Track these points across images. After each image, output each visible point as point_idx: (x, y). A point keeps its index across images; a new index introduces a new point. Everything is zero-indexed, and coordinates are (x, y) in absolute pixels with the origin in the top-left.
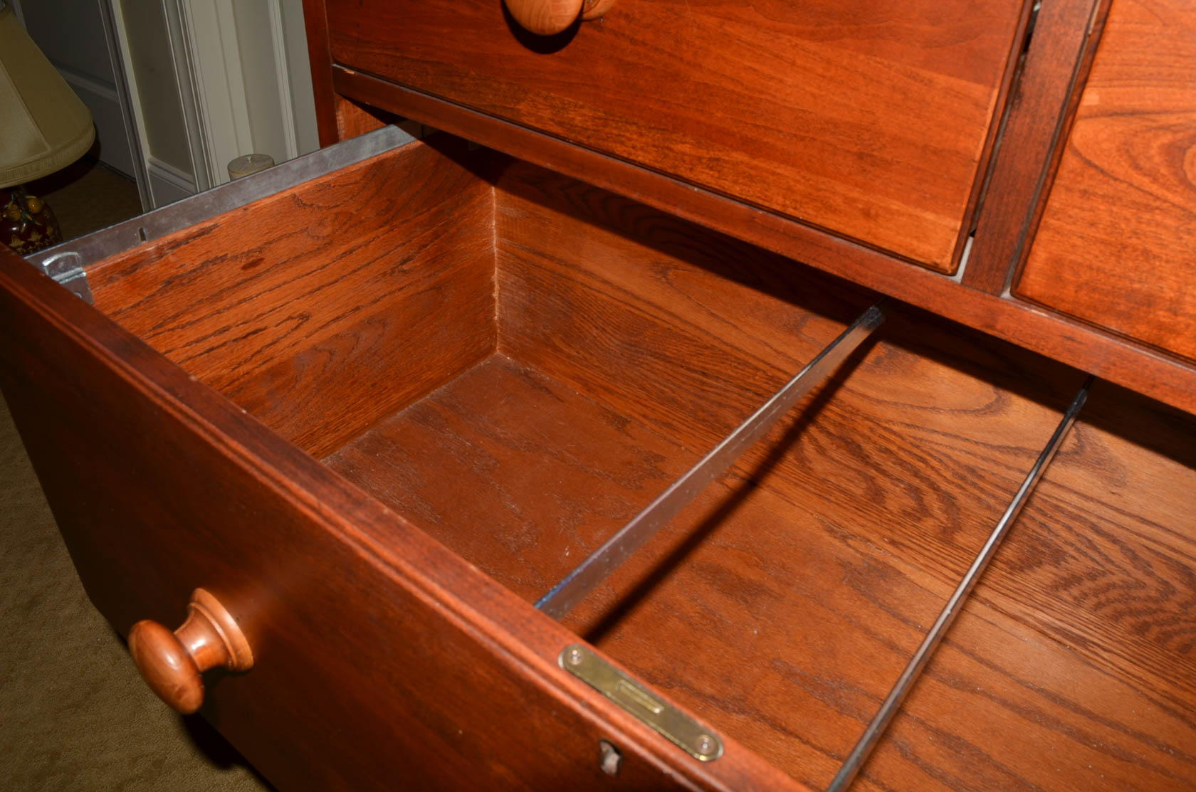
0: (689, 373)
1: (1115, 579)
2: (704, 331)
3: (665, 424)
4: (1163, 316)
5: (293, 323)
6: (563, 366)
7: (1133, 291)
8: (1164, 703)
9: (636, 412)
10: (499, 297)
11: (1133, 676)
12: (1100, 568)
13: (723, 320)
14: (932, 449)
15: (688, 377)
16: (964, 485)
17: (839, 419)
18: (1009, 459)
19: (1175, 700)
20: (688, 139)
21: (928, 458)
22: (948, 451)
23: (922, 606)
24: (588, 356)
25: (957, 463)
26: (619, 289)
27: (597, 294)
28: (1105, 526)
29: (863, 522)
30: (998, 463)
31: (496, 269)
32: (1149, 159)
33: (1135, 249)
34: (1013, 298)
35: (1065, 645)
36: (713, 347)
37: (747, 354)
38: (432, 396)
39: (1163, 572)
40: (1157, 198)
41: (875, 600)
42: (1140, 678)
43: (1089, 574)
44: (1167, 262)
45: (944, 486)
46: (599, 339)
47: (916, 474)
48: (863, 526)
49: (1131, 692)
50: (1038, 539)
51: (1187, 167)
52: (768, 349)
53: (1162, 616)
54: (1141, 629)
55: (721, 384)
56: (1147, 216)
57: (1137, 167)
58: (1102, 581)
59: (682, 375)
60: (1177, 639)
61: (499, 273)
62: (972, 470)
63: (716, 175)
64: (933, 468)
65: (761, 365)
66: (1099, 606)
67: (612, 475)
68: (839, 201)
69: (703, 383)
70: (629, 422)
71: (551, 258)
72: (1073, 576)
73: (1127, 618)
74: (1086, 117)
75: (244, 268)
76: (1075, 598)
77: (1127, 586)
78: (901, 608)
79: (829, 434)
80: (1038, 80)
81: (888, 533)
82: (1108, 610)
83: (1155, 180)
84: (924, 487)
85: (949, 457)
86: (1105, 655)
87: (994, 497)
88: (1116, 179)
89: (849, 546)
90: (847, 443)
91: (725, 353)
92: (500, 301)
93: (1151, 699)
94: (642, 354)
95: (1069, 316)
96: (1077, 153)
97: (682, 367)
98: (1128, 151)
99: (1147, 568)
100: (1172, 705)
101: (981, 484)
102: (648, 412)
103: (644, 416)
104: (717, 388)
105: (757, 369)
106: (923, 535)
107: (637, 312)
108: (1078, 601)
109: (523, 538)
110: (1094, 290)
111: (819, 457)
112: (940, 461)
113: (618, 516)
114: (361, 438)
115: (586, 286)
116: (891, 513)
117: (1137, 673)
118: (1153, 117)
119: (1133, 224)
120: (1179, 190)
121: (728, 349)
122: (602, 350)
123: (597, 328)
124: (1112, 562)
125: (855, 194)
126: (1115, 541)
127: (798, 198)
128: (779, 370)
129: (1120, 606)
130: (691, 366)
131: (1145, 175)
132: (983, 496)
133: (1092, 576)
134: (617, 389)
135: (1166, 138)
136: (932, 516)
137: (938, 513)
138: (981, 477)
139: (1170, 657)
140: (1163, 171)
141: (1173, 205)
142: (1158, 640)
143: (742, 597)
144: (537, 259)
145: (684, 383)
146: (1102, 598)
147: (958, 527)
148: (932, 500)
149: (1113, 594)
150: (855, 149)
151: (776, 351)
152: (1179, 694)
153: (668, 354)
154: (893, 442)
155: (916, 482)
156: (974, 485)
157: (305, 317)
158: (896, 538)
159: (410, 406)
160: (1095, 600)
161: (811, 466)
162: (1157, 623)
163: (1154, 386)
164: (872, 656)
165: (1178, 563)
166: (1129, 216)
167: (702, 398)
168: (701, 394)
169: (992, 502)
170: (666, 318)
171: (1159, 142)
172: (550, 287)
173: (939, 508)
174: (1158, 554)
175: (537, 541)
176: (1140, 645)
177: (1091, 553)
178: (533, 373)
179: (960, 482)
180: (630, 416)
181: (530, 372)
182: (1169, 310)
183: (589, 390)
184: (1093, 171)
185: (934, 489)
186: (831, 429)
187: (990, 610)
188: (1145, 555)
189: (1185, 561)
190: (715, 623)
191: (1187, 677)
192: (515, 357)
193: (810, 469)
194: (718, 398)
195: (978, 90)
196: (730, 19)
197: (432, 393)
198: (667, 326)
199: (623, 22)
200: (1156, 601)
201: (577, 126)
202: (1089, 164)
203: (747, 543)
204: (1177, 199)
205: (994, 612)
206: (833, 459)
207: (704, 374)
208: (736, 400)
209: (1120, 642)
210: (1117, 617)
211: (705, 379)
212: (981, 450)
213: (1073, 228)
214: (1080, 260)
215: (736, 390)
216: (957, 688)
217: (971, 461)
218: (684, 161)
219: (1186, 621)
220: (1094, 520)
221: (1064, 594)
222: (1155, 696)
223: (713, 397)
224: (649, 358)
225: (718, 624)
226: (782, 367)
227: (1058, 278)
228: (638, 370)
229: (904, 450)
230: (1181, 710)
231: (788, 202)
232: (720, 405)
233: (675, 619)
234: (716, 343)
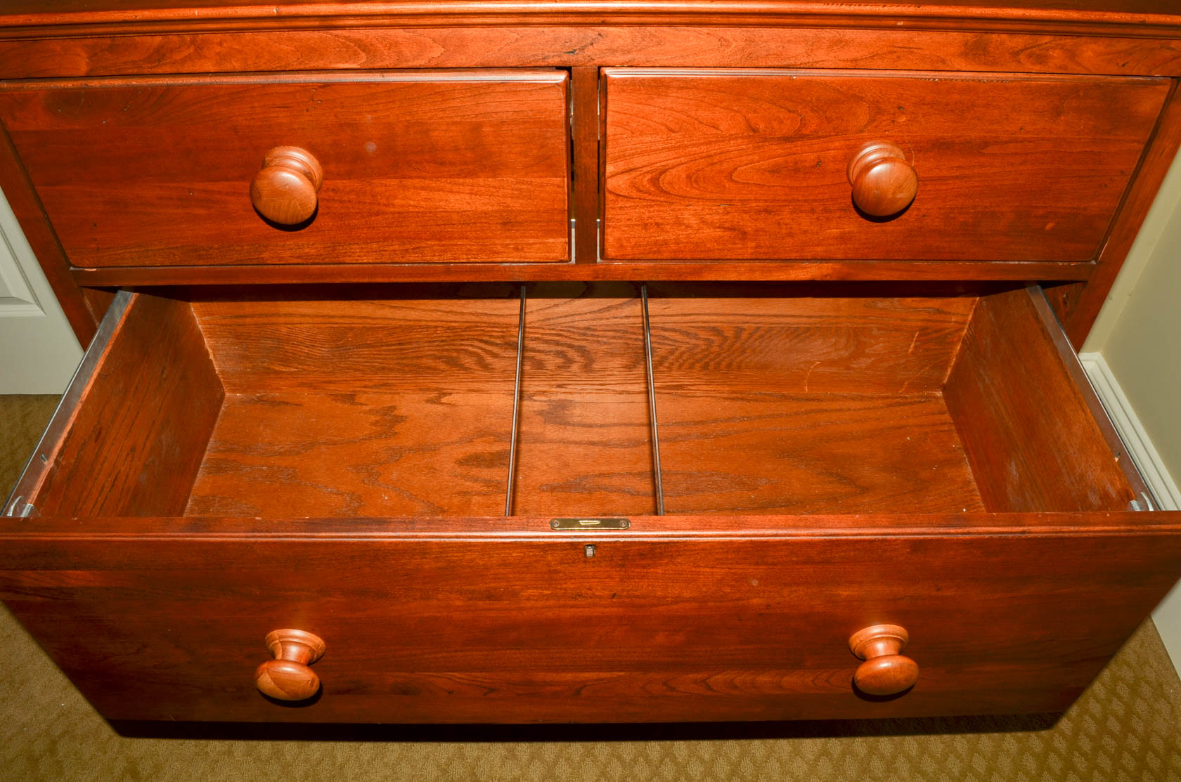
0: (389, 348)
1: (683, 349)
2: (391, 319)
3: (382, 385)
4: (673, 247)
5: (129, 458)
6: (287, 381)
7: (657, 240)
8: (731, 397)
9: (357, 387)
10: (215, 357)
11: (711, 391)
12: (674, 347)
13: (403, 308)
14: (562, 327)
15: (389, 350)
16: (587, 338)
17: (501, 334)
18: (606, 314)
19: (734, 392)
20: (394, 243)
21: (562, 332)
22: (571, 324)
23: (593, 413)
24: (306, 367)
25: (578, 328)
26: (317, 316)
27: (299, 326)
28: (667, 326)
29: (537, 383)
30: (601, 319)
31: (205, 339)
32: (644, 186)
33: (651, 224)
34: (602, 261)
35: (672, 393)
36: (400, 326)
37: (426, 321)
38: (210, 450)
39: (703, 335)
40: (653, 201)
41: (569, 424)
42: (715, 391)
43: (670, 352)
44: (667, 224)
45: (576, 343)
46: (311, 353)
47: (558, 343)
48: (538, 385)
49: (714, 400)
50: (637, 348)
51: (661, 185)
52: (439, 313)
53: (712, 356)
54: (705, 367)
55: (415, 345)
56: (652, 209)
57: (640, 191)
58: (677, 353)
59: (384, 351)
60: (724, 363)
61: (208, 341)
62: (588, 329)
63: (420, 255)
64: (566, 337)
65: (438, 324)
66: (680, 366)
67: (373, 436)
68: (499, 247)
69: (401, 349)
70: (355, 395)
71: (253, 316)
72: (662, 357)
73: (696, 365)
74: (610, 177)
75: (96, 441)
76: (668, 368)
77: (690, 350)
78: (584, 420)
79: (497, 345)
80: (583, 167)
81: (554, 383)
82: (686, 365)
83: (650, 194)
84: (565, 349)
85: (573, 327)
86: (693, 388)
87: (605, 337)
88: (633, 198)
89: (536, 401)
90: (510, 345)
91: (410, 326)
92: (216, 360)
93: (724, 398)
94: (349, 349)
95: (633, 260)
96: (611, 192)
97: (383, 346)
98: (634, 186)
99: (696, 337)
100: (735, 395)
101: (597, 333)
102: (367, 383)
103: (365, 387)
104: (412, 348)
105: (436, 327)
106: (575, 374)
107: (336, 326)
108: (670, 369)
109: (352, 505)
110: (640, 246)
111: (496, 360)
112: (569, 331)
113: (397, 458)
114: (188, 506)
115: (288, 324)
116: (551, 371)
117: (713, 389)
118: (640, 169)
119: (647, 214)
120: (662, 195)
121: (412, 323)
122: (316, 359)
123: (307, 347)
124: (679, 342)
125: (508, 241)
126: (675, 331)
127: (475, 253)
128: (452, 322)
129: (691, 361)
130: (390, 343)
131: (645, 193)
132: (600, 339)
133: (672, 353)
134: (337, 379)
135: (649, 176)
136: (575, 362)
137: (578, 359)
138: (594, 330)
139: (723, 373)
140: (652, 189)
141: (661, 202)
142: (715, 368)
143: (500, 464)
144: (240, 321)
145: (387, 355)
146: (681, 361)
147: (591, 361)
148: (572, 354)
149: (685, 357)
150: (501, 222)
151: (445, 312)
152: (735, 389)
153: (369, 342)
154: (538, 333)
155: (560, 348)
156: (592, 335)
157: (133, 449)
158: (560, 383)
159: (202, 466)
160: (678, 363)
161: (493, 367)
162: (711, 360)
163: (680, 276)
164: (586, 455)
165: (709, 327)
166: (644, 211)
167: (403, 359)
168: (403, 356)
169: (605, 340)
170: (360, 321)
171: (646, 179)
172: (258, 335)
173: (578, 356)
174: (698, 327)
175: (362, 501)
176: (707, 375)
177: (666, 342)
178: (264, 396)
179: (584, 337)
180: (354, 391)
181: (262, 396)
182: (675, 243)
183: (315, 389)
184: (621, 198)
185: (571, 347)
186: (498, 341)
187: (627, 395)
188: (693, 331)
189: (712, 325)
190: (496, 486)
191: (736, 378)
192: (243, 392)
193: (492, 369)
194: (415, 354)
195: (557, 180)
196: (404, 178)
197: (208, 448)
198: (361, 326)
199: (331, 194)
200: (707, 350)
201: (312, 255)
202: (618, 195)
203: (480, 431)
204: (662, 199)
205: (630, 395)
206: (505, 357)
207: (400, 344)
208: (428, 350)
209: (698, 378)
210: (691, 367)
211: (402, 347)
212: (588, 316)
213: (621, 223)
214: (629, 236)
215: (427, 344)
216: (636, 447)
217: (586, 324)
218: (397, 254)
219: (724, 353)
220: (661, 325)
221: (661, 369)
222: (726, 395)
223: (411, 355)
224: (355, 350)
225: (499, 485)
226: (452, 319)
227: (622, 246)
228: (350, 361)
229: (546, 334)
230: (739, 395)
231: (470, 256)
232: (418, 357)
233: (475, 497)
234: (402, 323)
